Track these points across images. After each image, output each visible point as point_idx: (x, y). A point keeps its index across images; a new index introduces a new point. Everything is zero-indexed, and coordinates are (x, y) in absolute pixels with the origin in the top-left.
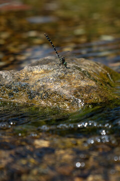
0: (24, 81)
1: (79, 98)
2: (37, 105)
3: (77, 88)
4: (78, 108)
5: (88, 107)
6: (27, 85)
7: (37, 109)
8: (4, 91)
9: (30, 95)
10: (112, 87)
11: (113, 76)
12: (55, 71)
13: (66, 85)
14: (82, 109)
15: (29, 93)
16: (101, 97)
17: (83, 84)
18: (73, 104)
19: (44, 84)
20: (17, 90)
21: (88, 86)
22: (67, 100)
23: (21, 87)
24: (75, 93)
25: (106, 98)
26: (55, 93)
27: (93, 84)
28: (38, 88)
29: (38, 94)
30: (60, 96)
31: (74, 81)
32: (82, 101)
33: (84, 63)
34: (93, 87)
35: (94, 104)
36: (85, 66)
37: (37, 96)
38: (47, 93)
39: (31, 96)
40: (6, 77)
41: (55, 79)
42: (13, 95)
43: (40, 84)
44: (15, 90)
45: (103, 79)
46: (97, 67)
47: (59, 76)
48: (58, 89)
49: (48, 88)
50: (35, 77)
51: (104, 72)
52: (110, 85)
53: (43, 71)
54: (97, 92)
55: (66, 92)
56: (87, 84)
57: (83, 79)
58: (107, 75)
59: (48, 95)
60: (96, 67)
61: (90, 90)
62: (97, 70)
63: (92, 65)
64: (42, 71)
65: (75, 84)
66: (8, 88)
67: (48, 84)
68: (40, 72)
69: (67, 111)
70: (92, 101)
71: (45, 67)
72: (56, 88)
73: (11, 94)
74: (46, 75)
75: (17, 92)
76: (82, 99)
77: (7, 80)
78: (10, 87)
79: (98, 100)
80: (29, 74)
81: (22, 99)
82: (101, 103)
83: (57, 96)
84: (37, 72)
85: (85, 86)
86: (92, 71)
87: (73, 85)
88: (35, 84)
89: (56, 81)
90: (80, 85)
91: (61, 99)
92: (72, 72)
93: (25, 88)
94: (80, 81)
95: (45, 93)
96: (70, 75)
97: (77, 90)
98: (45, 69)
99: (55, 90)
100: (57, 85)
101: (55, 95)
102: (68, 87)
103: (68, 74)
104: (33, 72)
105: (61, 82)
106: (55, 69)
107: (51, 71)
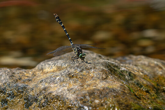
0: (24, 82)
3: (89, 91)
6: (25, 88)
9: (27, 103)
12: (68, 68)
15: (27, 99)
19: (47, 85)
20: (13, 96)
21: (107, 88)
23: (18, 91)
26: (57, 98)
28: (38, 92)
29: (36, 100)
30: (63, 102)
31: (89, 82)
34: (114, 90)
38: (47, 98)
41: (62, 79)
42: (7, 102)
43: (42, 86)
44: (9, 95)
47: (69, 74)
48: (61, 92)
49: (50, 91)
53: (56, 69)
55: (71, 97)
56: (107, 85)
57: (104, 79)
59: (48, 101)
61: (108, 94)
65: (89, 85)
66: (1, 92)
67: (52, 86)
72: (60, 91)
73: (4, 102)
75: (12, 98)
78: (3, 91)
80: (38, 74)
84: (49, 70)
86: (142, 73)
87: (85, 86)
88: (36, 86)
89: (63, 81)
90: (94, 88)
91: (63, 107)
92: (91, 69)
93: (22, 92)
94: (97, 83)
95: (45, 98)
96: (87, 73)
97: (87, 94)
98: (59, 65)
99: (58, 93)
100: (63, 86)
101: (56, 102)
102: (77, 89)
103: (84, 72)
104: (44, 71)
105: (70, 83)
106: (70, 65)
107: (63, 69)
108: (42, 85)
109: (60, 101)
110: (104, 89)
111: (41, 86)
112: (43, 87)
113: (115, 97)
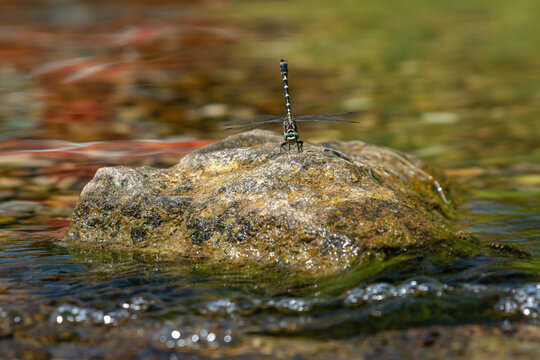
0: (178, 192)
1: (343, 234)
2: (217, 257)
3: (337, 205)
4: (341, 262)
5: (372, 257)
6: (186, 204)
8: (118, 223)
9: (197, 234)
10: (448, 218)
11: (453, 193)
12: (271, 162)
13: (306, 198)
14: (353, 264)
15: (195, 226)
16: (413, 230)
17: (357, 194)
18: (325, 250)
19: (238, 197)
20: (156, 221)
21: (373, 200)
22: (308, 241)
23: (170, 211)
24: (333, 219)
25: (426, 234)
26: (272, 221)
27: (388, 195)
28: (219, 210)
29: (220, 228)
30: (288, 230)
31: (330, 189)
32: (353, 242)
33: (364, 152)
34: (387, 204)
35: (390, 251)
36: (365, 158)
37: (217, 235)
38: (247, 224)
39: (199, 234)
40: (124, 182)
41: (271, 184)
42: (144, 234)
43: (227, 199)
44: (149, 220)
45: (421, 195)
46: (404, 164)
47: (283, 174)
48: (280, 209)
49: (251, 208)
50: (212, 182)
51: (422, 179)
52: (443, 214)
53: (236, 166)
54: (398, 216)
55: (304, 218)
56: (369, 195)
57: (356, 183)
58: (434, 188)
59: (249, 229)
60: (399, 164)
61: (378, 210)
62: (402, 172)
63: (388, 158)
64: (232, 164)
65: (331, 195)
66: (130, 214)
67: (251, 198)
68: (227, 168)
69: (308, 272)
70: (384, 240)
71: (243, 153)
72: (276, 207)
73: (139, 233)
74: (245, 175)
75: (156, 225)
76: (352, 237)
77: (128, 193)
78: (134, 212)
79: (403, 238)
80: (195, 176)
81: (172, 244)
82: (411, 247)
83: (277, 231)
84: (219, 168)
85: (363, 201)
86: (388, 172)
87: (326, 198)
88: (212, 200)
89: (274, 188)
90: (346, 199)
91: (288, 238)
92: (324, 162)
93: (181, 213)
94: (346, 189)
95: (240, 223)
96: (318, 172)
97: (339, 212)
98: (243, 158)
99: (272, 212)
100: (277, 199)
101: (270, 229)
102: (311, 203)
103: (312, 169)
104: (207, 170)
105: (289, 191)
106: (272, 157)
107: (257, 165)
108: (227, 197)
109: (279, 227)
110: (367, 202)
111: (223, 198)
112: (229, 200)
113: (399, 218)
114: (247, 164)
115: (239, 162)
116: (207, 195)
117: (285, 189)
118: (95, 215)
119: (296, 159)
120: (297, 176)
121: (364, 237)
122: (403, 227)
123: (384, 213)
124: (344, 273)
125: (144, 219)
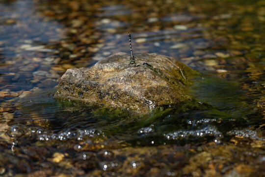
0: (94, 79)
1: (150, 100)
2: (107, 105)
3: (148, 88)
4: (149, 110)
5: (159, 108)
6: (97, 84)
7: (107, 109)
8: (74, 89)
10: (184, 84)
11: (186, 72)
12: (125, 70)
13: (137, 85)
14: (153, 111)
15: (100, 92)
16: (173, 98)
17: (154, 84)
18: (143, 105)
19: (114, 83)
20: (86, 89)
21: (160, 86)
22: (138, 101)
23: (91, 86)
24: (146, 94)
25: (177, 99)
26: (126, 93)
27: (164, 84)
28: (108, 88)
29: (108, 94)
30: (131, 97)
31: (145, 81)
32: (153, 103)
33: (156, 58)
34: (164, 88)
35: (165, 106)
36: (157, 62)
37: (107, 96)
38: (117, 93)
39: (101, 96)
40: (76, 75)
41: (125, 79)
42: (83, 94)
44: (84, 89)
45: (175, 76)
46: (170, 62)
47: (130, 75)
48: (128, 89)
49: (119, 88)
50: (105, 75)
51: (176, 69)
52: (183, 83)
53: (113, 70)
54: (168, 93)
55: (137, 93)
56: (158, 84)
57: (154, 79)
58: (180, 72)
59: (119, 95)
60: (168, 63)
62: (169, 67)
63: (164, 61)
64: (112, 69)
65: (146, 84)
66: (78, 86)
67: (119, 84)
68: (111, 70)
70: (163, 102)
71: (116, 65)
72: (127, 88)
73: (81, 93)
74: (117, 74)
75: (86, 91)
76: (153, 101)
77: (77, 79)
78: (79, 86)
79: (170, 102)
80: (100, 72)
81: (91, 99)
82: (172, 105)
83: (127, 97)
84: (108, 70)
85: (156, 87)
86: (164, 68)
87: (144, 85)
88: (106, 83)
89: (126, 81)
90: (150, 86)
91: (131, 100)
92: (143, 71)
93: (95, 87)
94: (151, 81)
95: (115, 93)
96: (141, 75)
97: (148, 91)
99: (126, 90)
100: (128, 85)
101: (125, 96)
102: (139, 87)
103: (139, 74)
104: (104, 70)
105: (131, 82)
106: (126, 68)
107: (121, 70)
109: (128, 95)
110: (158, 87)
111: (109, 83)
112: (111, 84)
114: (117, 69)
115: (115, 68)
116: (104, 81)
117: (130, 81)
118: (66, 86)
119: (134, 70)
120: (134, 76)
121: (157, 101)
122: (170, 97)
123: (163, 92)
124: (150, 114)
125: (82, 89)
